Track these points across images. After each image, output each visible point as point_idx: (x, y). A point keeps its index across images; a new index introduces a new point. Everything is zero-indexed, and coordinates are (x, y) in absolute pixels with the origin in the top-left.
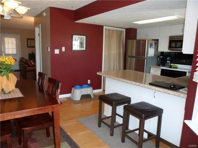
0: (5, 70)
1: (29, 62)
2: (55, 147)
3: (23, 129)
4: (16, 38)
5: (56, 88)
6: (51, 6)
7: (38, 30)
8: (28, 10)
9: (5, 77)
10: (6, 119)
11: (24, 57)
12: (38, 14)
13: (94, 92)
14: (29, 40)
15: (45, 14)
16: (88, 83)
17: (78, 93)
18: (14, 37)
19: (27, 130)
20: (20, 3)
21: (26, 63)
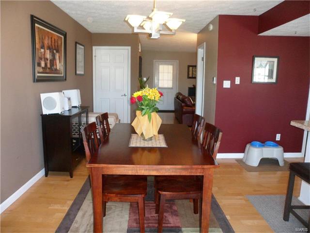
0: (148, 107)
1: (186, 100)
2: (200, 231)
3: (160, 192)
4: (173, 65)
5: (215, 139)
6: (220, 13)
7: (201, 53)
8: (183, 22)
9: (146, 116)
10: (139, 174)
11: (182, 93)
12: (203, 28)
13: (285, 157)
14: (191, 68)
15: (211, 27)
16: (277, 139)
17: (255, 154)
18: (171, 65)
19: (165, 195)
20: (172, 14)
21: (183, 101)
